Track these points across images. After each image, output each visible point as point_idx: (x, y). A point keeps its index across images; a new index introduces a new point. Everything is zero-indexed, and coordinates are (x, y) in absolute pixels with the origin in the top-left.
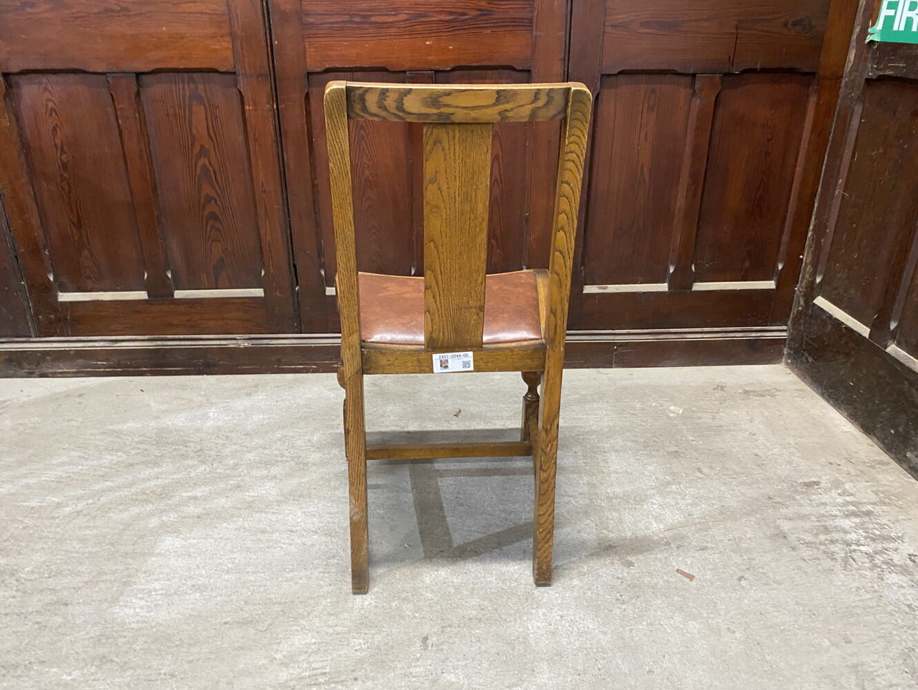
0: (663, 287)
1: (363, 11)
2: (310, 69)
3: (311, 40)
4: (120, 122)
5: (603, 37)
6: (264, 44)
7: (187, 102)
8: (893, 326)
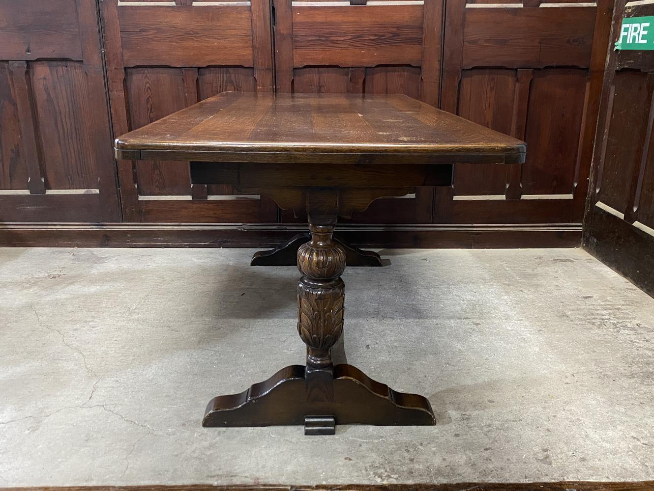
0: (503, 197)
1: (328, 34)
2: (296, 66)
3: (297, 50)
4: (186, 94)
5: (463, 47)
6: (270, 51)
7: (224, 84)
8: (635, 209)
